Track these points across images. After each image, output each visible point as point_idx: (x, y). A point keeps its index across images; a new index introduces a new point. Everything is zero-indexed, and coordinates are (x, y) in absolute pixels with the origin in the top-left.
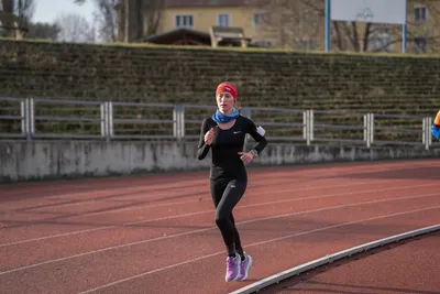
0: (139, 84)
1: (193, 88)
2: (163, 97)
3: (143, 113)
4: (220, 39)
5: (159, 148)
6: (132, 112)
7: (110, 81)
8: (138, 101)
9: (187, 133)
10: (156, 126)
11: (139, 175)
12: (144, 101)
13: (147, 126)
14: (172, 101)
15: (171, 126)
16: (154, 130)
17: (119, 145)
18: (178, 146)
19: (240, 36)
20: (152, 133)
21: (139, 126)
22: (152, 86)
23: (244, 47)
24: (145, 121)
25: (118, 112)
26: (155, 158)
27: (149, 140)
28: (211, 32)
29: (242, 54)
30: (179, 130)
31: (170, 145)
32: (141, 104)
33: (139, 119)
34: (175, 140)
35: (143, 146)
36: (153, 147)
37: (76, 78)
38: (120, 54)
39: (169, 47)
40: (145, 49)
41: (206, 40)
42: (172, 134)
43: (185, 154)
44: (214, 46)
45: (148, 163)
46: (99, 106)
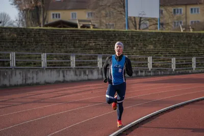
0: (52, 45)
1: (74, 46)
2: (63, 50)
3: (56, 57)
4: (82, 25)
5: (65, 72)
6: (51, 57)
7: (40, 44)
8: (52, 52)
9: (76, 65)
10: (62, 63)
11: (58, 83)
12: (55, 52)
16: (61, 64)
17: (50, 70)
18: (73, 71)
19: (90, 23)
20: (61, 66)
21: (55, 63)
23: (92, 28)
24: (57, 61)
26: (64, 76)
28: (77, 22)
30: (73, 65)
33: (55, 60)
34: (72, 68)
35: (59, 71)
36: (63, 72)
37: (26, 43)
40: (52, 30)
41: (76, 26)
42: (70, 66)
43: (76, 75)
44: (79, 28)
45: (61, 79)
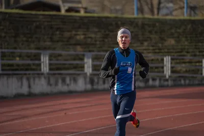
0: (15, 37)
1: (52, 40)
2: (32, 46)
3: (20, 56)
4: (66, 8)
5: (32, 80)
6: (13, 56)
8: (15, 48)
9: (50, 69)
10: (29, 65)
12: (20, 48)
13: (23, 65)
14: (38, 49)
15: (40, 65)
16: (27, 68)
18: (45, 78)
19: (80, 6)
20: (27, 70)
21: (18, 65)
22: (24, 39)
23: (82, 13)
24: (21, 62)
26: (29, 87)
27: (25, 74)
28: (61, 4)
29: (82, 18)
30: (45, 68)
31: (39, 78)
32: (18, 51)
33: (18, 61)
34: (42, 74)
35: (21, 78)
36: (28, 79)
39: (34, 12)
40: (17, 13)
41: (57, 8)
42: (40, 70)
43: (49, 84)
44: (63, 12)
45: (25, 90)
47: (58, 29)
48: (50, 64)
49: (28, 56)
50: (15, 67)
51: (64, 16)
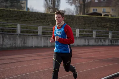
0: (84, 25)
1: (98, 26)
2: (90, 28)
3: (86, 32)
4: (104, 15)
5: (89, 40)
6: (83, 31)
7: (78, 24)
8: (84, 29)
9: (96, 37)
11: (84, 46)
12: (86, 29)
13: (86, 35)
14: (92, 29)
15: (92, 35)
17: (80, 39)
18: (94, 40)
19: (109, 14)
20: (88, 36)
22: (88, 25)
23: (110, 17)
24: (86, 34)
25: (80, 31)
26: (88, 42)
27: (87, 38)
28: (102, 13)
30: (94, 36)
32: (85, 29)
33: (85, 33)
34: (93, 38)
35: (86, 39)
36: (88, 40)
37: (70, 23)
38: (80, 18)
39: (92, 16)
40: (87, 17)
41: (101, 15)
42: (92, 37)
43: (95, 42)
44: (103, 16)
46: (75, 30)
47: (100, 22)
48: (96, 35)
49: (89, 32)
50: (84, 35)
51: (103, 18)
